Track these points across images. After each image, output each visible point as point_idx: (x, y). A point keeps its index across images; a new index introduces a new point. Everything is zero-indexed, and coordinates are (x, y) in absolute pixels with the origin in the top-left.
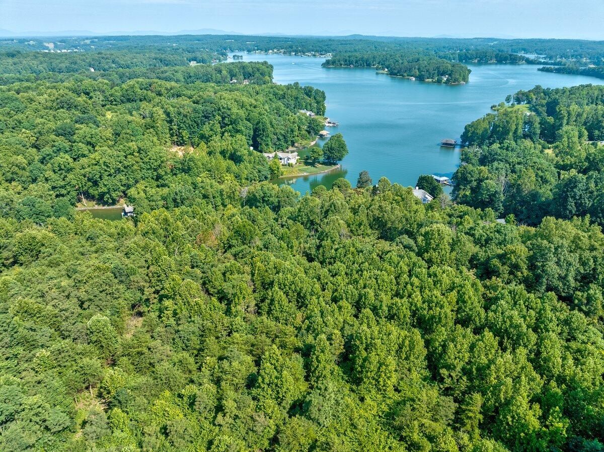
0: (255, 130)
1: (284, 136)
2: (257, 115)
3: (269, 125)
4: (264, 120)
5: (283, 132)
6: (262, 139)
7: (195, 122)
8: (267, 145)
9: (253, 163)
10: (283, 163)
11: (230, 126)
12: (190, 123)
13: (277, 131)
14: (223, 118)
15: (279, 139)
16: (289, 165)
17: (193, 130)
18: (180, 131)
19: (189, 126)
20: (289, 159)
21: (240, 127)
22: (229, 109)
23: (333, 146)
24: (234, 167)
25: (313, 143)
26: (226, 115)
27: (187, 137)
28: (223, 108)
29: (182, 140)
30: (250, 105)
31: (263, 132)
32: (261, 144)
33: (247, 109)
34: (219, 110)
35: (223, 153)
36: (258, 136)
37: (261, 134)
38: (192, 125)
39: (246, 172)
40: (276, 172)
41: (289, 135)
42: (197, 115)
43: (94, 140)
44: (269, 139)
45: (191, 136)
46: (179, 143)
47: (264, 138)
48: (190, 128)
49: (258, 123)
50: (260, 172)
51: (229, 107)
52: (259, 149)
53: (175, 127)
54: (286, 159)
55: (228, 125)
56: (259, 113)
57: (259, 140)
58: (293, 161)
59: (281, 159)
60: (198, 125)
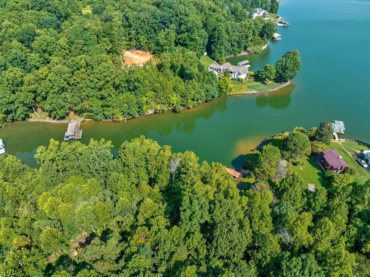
0: (211, 37)
1: (238, 42)
2: (214, 21)
3: (224, 33)
4: (220, 27)
5: (237, 39)
6: (216, 47)
7: (153, 27)
8: (221, 52)
9: (201, 81)
10: (233, 77)
11: (186, 34)
12: (148, 29)
13: (232, 38)
14: (180, 25)
15: (232, 45)
16: (238, 80)
17: (151, 36)
18: (138, 36)
19: (147, 31)
20: (239, 74)
21: (195, 36)
22: (187, 15)
23: (288, 64)
24: (182, 86)
25: (264, 47)
26: (183, 22)
27: (144, 42)
28: (181, 14)
29: (140, 44)
30: (209, 9)
31: (218, 40)
32: (214, 52)
33: (205, 13)
34: (177, 16)
35: (173, 67)
36: (212, 43)
37: (215, 42)
38: (150, 31)
39: (193, 92)
40: (224, 90)
41: (243, 41)
42: (155, 21)
43: (49, 49)
44: (223, 47)
45: (148, 41)
46: (137, 48)
47: (218, 46)
48: (148, 33)
49: (214, 30)
50: (207, 91)
51: (187, 13)
52: (212, 56)
53: (133, 32)
54: (236, 74)
55: (184, 33)
56: (217, 19)
57: (213, 47)
58: (243, 76)
59: (231, 73)
60: (155, 30)
